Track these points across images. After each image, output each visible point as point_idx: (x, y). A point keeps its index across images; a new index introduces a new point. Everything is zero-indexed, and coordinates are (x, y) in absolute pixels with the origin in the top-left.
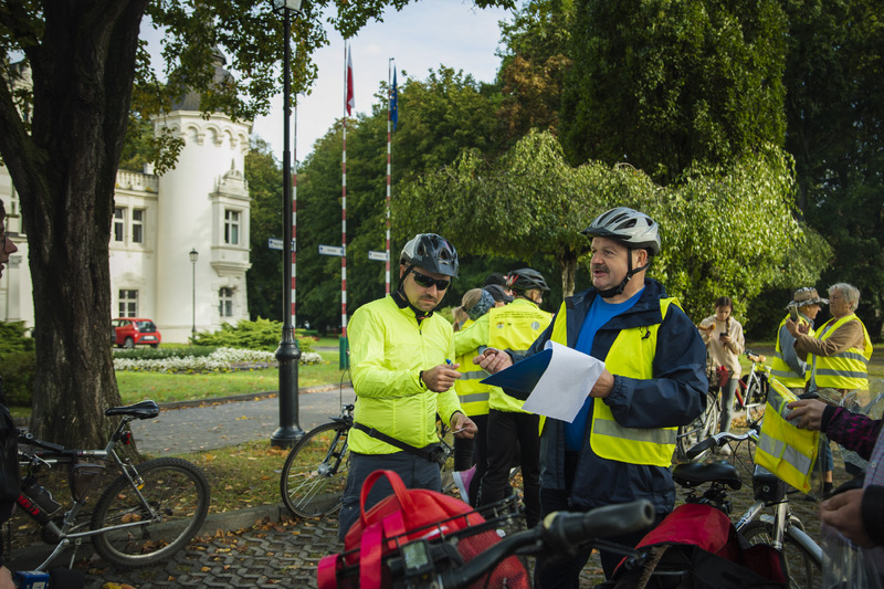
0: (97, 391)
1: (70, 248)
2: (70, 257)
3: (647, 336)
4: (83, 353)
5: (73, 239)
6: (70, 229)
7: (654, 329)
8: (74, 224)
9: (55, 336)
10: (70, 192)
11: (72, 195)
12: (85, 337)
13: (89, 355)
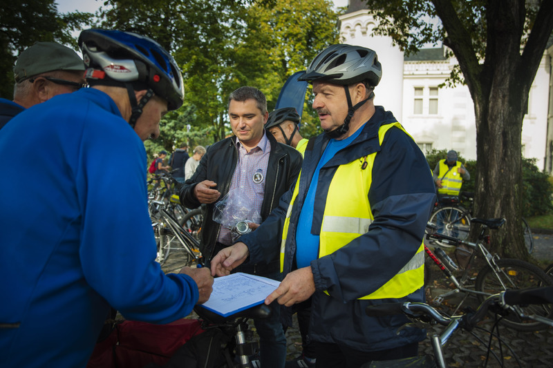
0: (496, 210)
1: (490, 122)
2: (490, 128)
3: (363, 167)
4: (491, 186)
5: (491, 117)
6: (490, 111)
7: (371, 159)
8: (493, 108)
9: (480, 175)
10: (492, 89)
11: (493, 90)
12: (494, 176)
13: (494, 188)
